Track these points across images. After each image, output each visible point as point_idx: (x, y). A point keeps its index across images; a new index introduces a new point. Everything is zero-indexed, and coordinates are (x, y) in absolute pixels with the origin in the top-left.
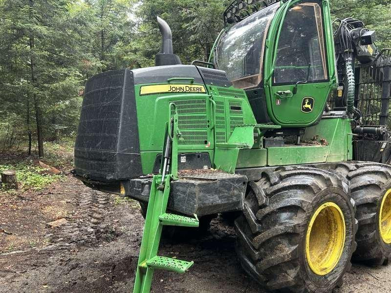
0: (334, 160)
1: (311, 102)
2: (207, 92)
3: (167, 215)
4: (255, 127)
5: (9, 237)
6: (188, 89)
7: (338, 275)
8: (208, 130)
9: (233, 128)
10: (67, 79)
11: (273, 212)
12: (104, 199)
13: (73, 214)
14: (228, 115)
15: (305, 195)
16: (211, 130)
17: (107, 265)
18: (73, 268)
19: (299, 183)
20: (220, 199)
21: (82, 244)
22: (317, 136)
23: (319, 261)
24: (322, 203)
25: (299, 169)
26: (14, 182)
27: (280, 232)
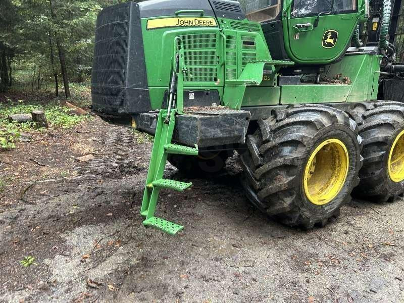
0: (354, 100)
1: (334, 36)
2: (218, 25)
3: (172, 145)
4: (266, 64)
5: (43, 168)
6: (197, 22)
7: (336, 206)
8: (217, 66)
9: (244, 64)
10: (88, 14)
11: (275, 147)
12: (128, 138)
13: (99, 151)
14: (240, 50)
15: (307, 131)
16: (222, 66)
17: (129, 193)
18: (99, 194)
19: (303, 120)
20: (221, 132)
21: (106, 176)
22: (341, 74)
23: (319, 194)
24: (325, 139)
25: (307, 106)
26: (44, 121)
27: (279, 164)
